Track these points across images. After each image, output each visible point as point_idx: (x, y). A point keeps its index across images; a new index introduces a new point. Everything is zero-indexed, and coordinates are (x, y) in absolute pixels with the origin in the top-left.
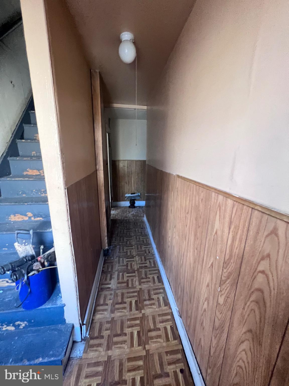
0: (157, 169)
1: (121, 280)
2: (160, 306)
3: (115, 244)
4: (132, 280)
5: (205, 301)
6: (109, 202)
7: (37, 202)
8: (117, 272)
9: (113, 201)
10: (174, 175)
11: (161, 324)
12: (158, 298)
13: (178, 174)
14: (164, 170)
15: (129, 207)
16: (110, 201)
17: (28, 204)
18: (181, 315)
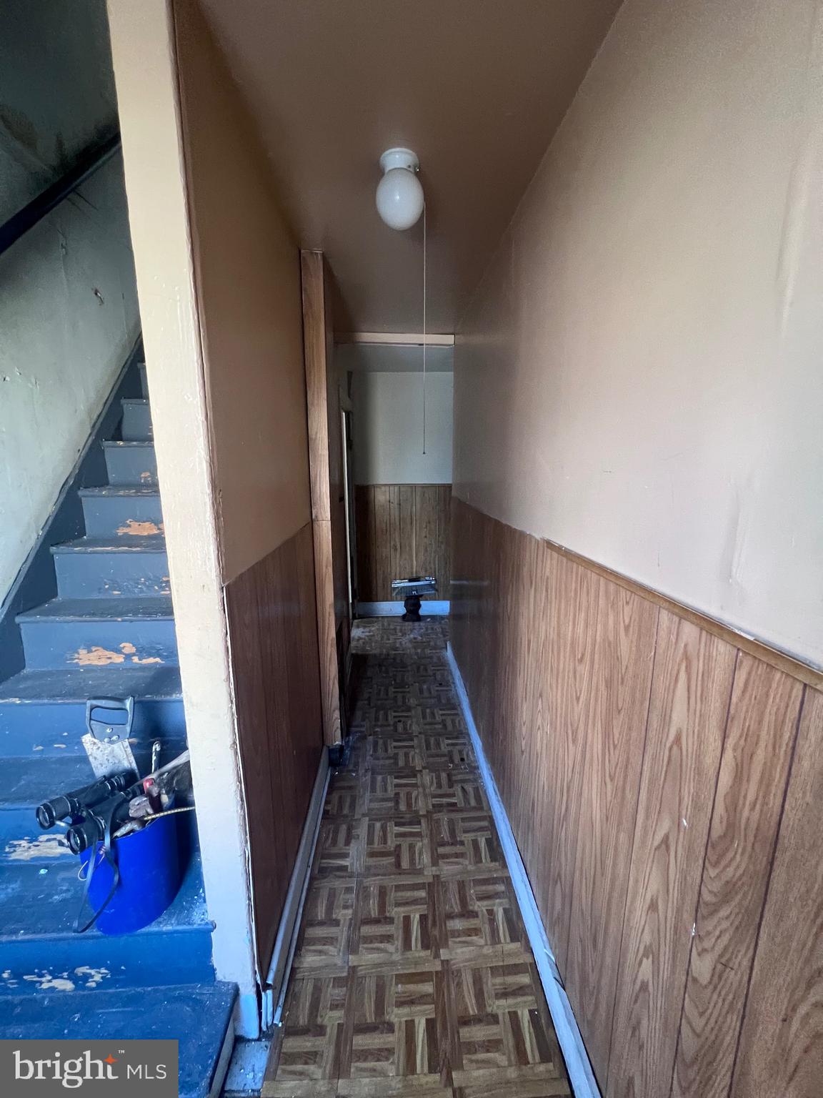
0: (486, 516)
1: (378, 845)
2: (495, 939)
3: (361, 732)
4: (412, 847)
5: (646, 955)
6: (345, 603)
7: (150, 614)
8: (367, 819)
9: (359, 601)
10: (536, 539)
11: (502, 1002)
12: (491, 912)
13: (547, 537)
14: (504, 522)
15: (404, 617)
16: (351, 601)
17: (123, 621)
18: (566, 978)
